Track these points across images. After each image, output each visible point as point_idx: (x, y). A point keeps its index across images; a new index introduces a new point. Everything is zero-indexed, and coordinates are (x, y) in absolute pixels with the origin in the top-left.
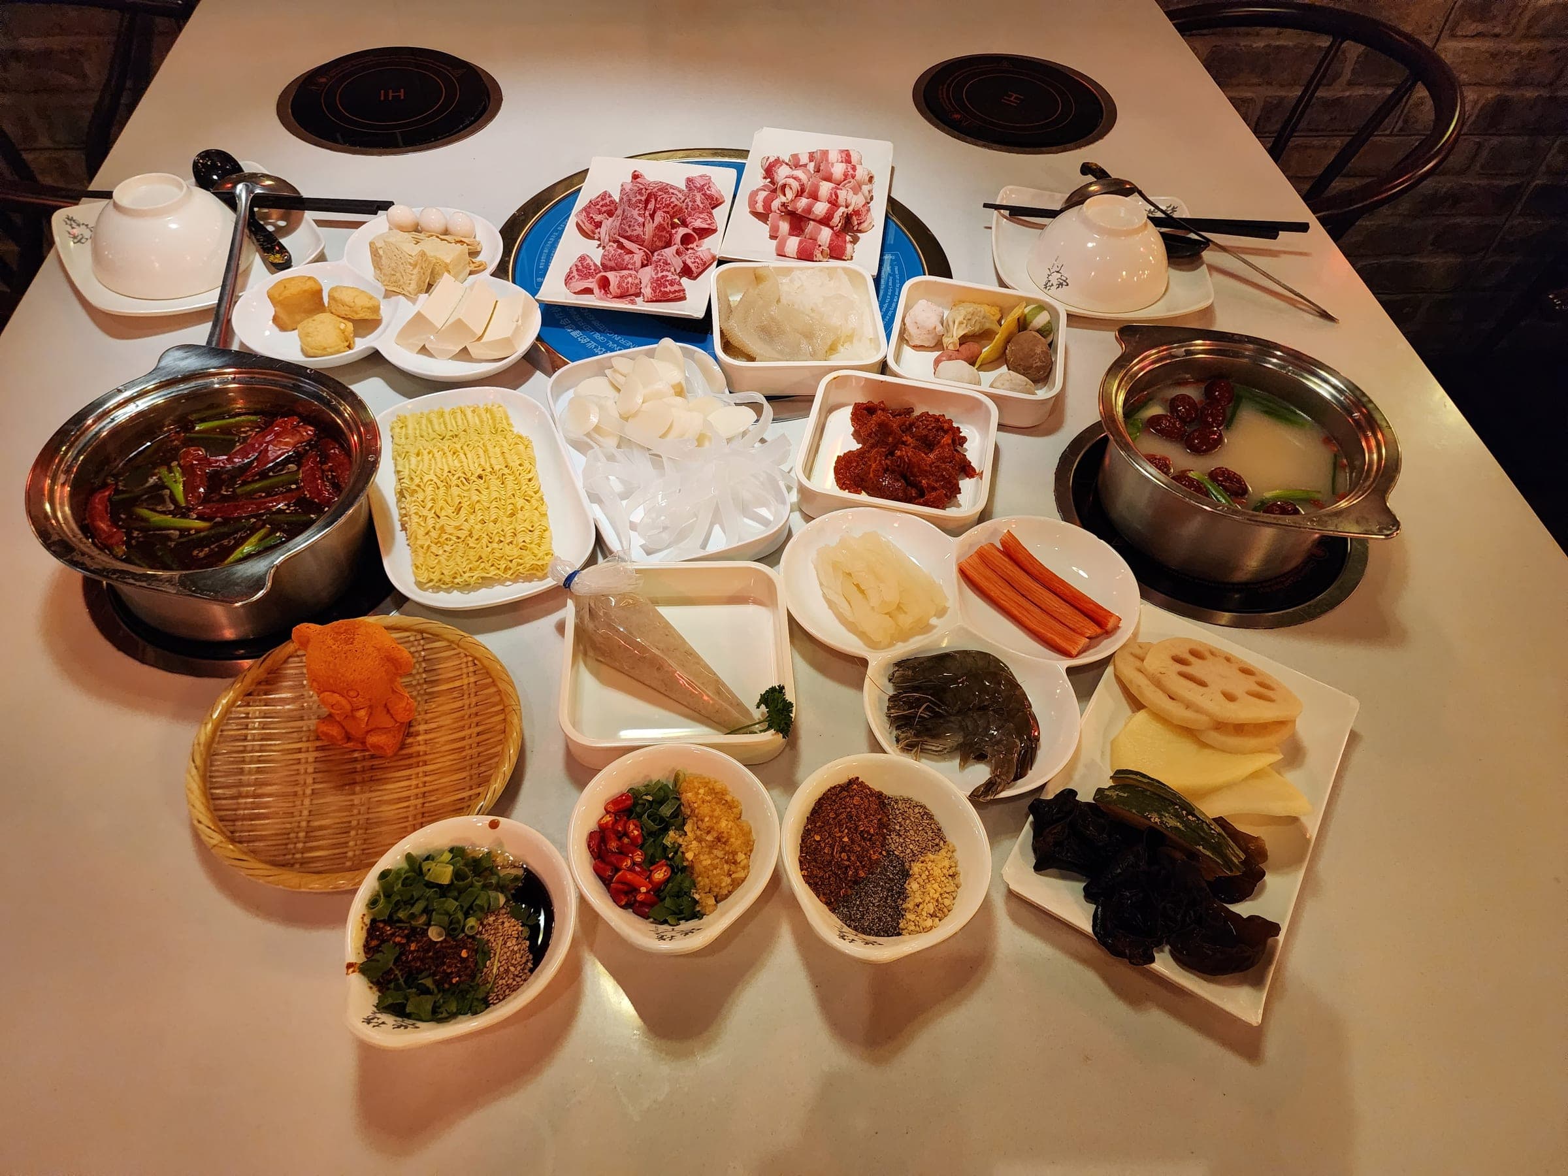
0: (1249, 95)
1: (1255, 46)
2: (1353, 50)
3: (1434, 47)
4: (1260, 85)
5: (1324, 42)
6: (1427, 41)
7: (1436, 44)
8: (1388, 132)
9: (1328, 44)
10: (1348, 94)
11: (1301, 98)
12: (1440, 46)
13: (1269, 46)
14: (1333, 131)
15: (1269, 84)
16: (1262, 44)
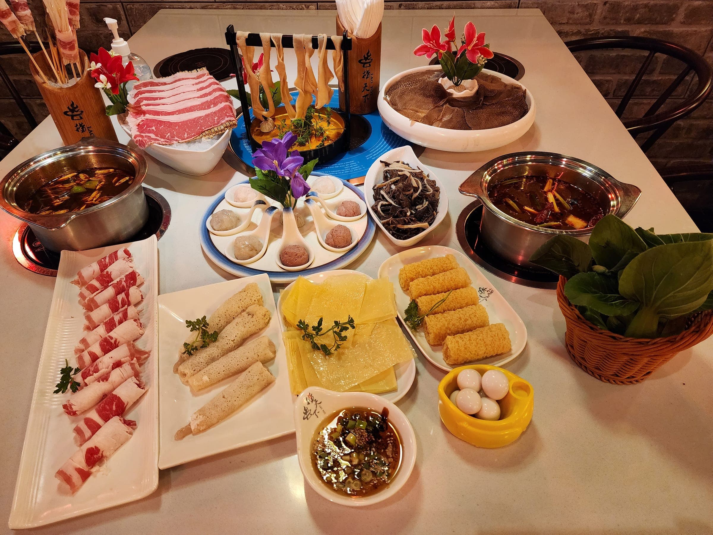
0: (609, 78)
1: (611, 55)
2: (661, 57)
3: (703, 55)
4: (614, 74)
5: (646, 53)
6: (699, 53)
7: (704, 53)
8: (682, 97)
9: (647, 55)
10: (660, 78)
11: (634, 80)
12: (707, 55)
13: (618, 55)
14: (653, 96)
15: (619, 73)
16: (615, 54)
